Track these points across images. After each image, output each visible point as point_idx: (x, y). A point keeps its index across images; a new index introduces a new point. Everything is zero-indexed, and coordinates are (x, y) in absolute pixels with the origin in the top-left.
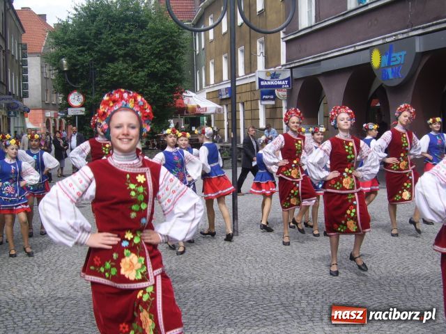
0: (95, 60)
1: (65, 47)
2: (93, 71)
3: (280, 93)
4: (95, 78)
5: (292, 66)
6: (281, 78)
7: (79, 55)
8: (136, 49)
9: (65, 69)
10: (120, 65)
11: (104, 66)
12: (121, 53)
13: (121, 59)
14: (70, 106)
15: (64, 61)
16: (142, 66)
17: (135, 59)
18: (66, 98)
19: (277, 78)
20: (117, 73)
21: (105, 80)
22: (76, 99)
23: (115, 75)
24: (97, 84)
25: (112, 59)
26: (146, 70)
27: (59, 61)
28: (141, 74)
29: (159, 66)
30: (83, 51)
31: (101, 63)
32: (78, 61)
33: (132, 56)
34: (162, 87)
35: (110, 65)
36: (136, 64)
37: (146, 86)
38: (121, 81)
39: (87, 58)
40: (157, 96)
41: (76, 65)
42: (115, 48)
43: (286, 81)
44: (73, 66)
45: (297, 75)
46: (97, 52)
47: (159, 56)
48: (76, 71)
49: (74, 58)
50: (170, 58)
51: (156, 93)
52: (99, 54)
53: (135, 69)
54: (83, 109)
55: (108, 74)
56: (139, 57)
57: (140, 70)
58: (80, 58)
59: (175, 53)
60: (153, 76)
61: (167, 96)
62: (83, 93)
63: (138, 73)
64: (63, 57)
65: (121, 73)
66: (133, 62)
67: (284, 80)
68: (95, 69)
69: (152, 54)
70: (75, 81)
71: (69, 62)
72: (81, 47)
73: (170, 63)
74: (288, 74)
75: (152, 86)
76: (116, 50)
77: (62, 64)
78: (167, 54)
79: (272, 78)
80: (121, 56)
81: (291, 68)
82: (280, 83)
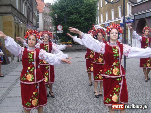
0: (66, 14)
1: (56, 10)
2: (65, 18)
3: (128, 25)
4: (66, 20)
5: (135, 15)
6: (131, 19)
7: (61, 13)
8: (80, 10)
9: (56, 18)
10: (75, 16)
11: (69, 16)
12: (75, 12)
13: (75, 14)
14: (58, 30)
15: (56, 15)
16: (82, 16)
17: (79, 13)
18: (56, 27)
19: (129, 19)
20: (74, 18)
21: (69, 21)
22: (60, 27)
23: (73, 19)
24: (67, 22)
25: (72, 14)
26: (83, 17)
27: (54, 15)
28: (82, 19)
29: (88, 16)
30: (62, 11)
31: (68, 15)
32: (61, 15)
33: (78, 13)
34: (89, 23)
35: (71, 16)
36: (80, 15)
37: (84, 23)
38: (75, 21)
39: (63, 14)
40: (87, 26)
41: (60, 16)
42: (73, 10)
43: (133, 20)
44: (59, 16)
45: (136, 18)
46: (67, 11)
47: (88, 12)
48: (60, 18)
49: (59, 13)
50: (91, 13)
51: (87, 25)
52: (68, 12)
53: (80, 17)
54: (62, 31)
55: (71, 19)
56: (81, 13)
57: (81, 17)
58: (61, 14)
59: (93, 12)
60: (86, 19)
61: (90, 26)
62: (62, 26)
63: (81, 18)
64: (56, 14)
65: (75, 19)
66: (79, 15)
67: (132, 20)
68: (66, 17)
69: (86, 12)
70: (59, 21)
71: (57, 15)
72: (62, 10)
73: (91, 15)
74: (133, 18)
75: (85, 23)
76: (73, 11)
77: (55, 16)
78: (90, 12)
79: (128, 19)
80: (75, 13)
81: (134, 16)
82: (130, 21)
